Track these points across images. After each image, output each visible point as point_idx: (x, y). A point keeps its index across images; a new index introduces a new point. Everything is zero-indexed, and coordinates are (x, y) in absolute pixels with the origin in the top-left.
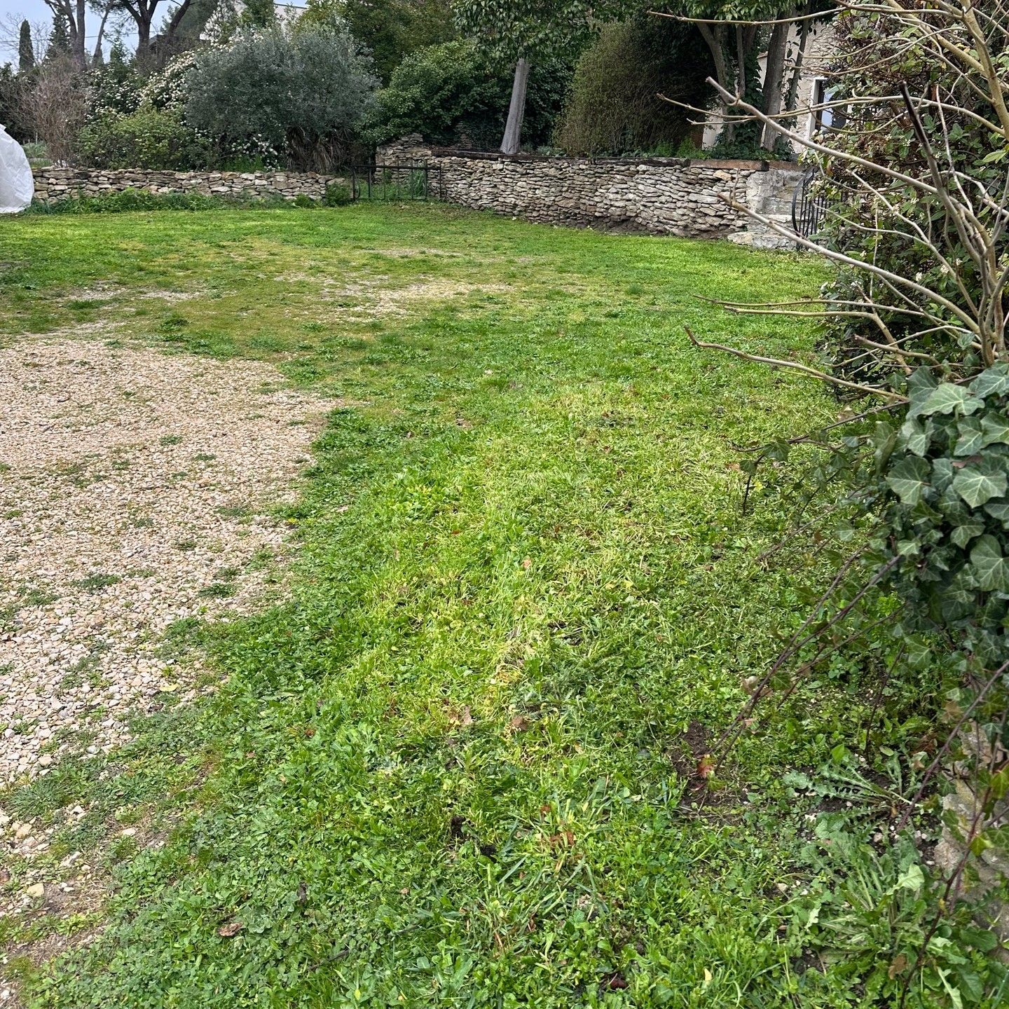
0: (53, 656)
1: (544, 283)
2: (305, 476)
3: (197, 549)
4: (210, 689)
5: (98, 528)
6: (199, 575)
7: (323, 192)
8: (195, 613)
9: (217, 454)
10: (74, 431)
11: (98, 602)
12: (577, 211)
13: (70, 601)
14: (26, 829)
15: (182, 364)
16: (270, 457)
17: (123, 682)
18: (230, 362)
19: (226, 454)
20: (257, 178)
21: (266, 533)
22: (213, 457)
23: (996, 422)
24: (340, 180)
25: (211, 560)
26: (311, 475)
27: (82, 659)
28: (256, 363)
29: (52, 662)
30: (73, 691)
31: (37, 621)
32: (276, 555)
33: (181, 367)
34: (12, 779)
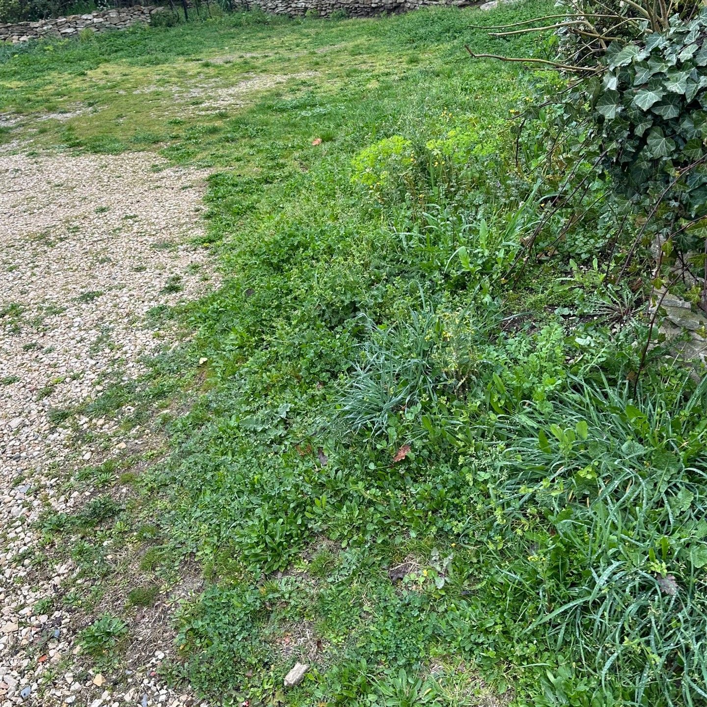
0: (79, 339)
1: (342, 65)
2: (205, 218)
3: (148, 270)
4: (188, 339)
5: (75, 268)
6: (155, 282)
7: (149, 21)
8: (161, 303)
9: (138, 213)
10: (30, 214)
11: (94, 307)
12: (356, 5)
13: (76, 309)
14: (101, 422)
15: (88, 162)
16: (176, 211)
17: (129, 344)
18: (123, 155)
19: (144, 213)
20: (94, 17)
21: (190, 255)
22: (135, 216)
23: (656, 61)
24: (160, 9)
25: (160, 274)
26: (208, 217)
27: (98, 337)
28: (141, 153)
29: (78, 342)
30: (100, 353)
31: (59, 323)
32: (203, 265)
33: (88, 163)
34: (81, 401)
